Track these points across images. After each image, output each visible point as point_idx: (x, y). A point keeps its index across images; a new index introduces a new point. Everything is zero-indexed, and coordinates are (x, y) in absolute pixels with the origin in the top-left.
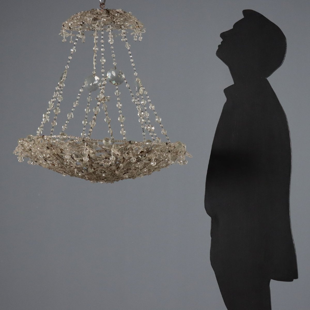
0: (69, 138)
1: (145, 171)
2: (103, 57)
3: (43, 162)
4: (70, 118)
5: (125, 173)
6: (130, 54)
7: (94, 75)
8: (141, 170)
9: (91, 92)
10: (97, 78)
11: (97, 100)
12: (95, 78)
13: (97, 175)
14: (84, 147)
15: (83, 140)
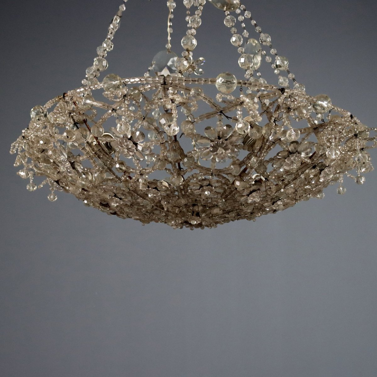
1: (290, 191)
8: (286, 185)
15: (165, 83)
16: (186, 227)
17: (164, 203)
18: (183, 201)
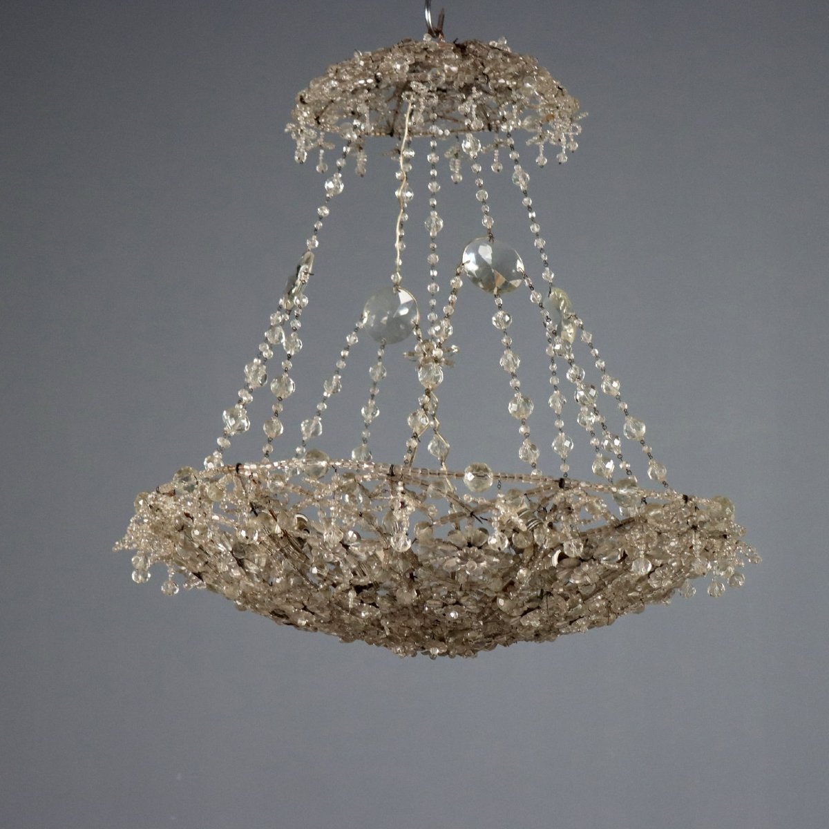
0: (336, 469)
1: (598, 605)
2: (436, 213)
3: (230, 567)
4: (310, 435)
5: (530, 610)
6: (529, 207)
7: (396, 285)
8: (585, 598)
9: (383, 347)
10: (404, 297)
11: (411, 358)
12: (398, 296)
13: (425, 617)
14: (394, 500)
15: (392, 474)
16: (422, 653)
17: (386, 623)
18: (417, 622)
